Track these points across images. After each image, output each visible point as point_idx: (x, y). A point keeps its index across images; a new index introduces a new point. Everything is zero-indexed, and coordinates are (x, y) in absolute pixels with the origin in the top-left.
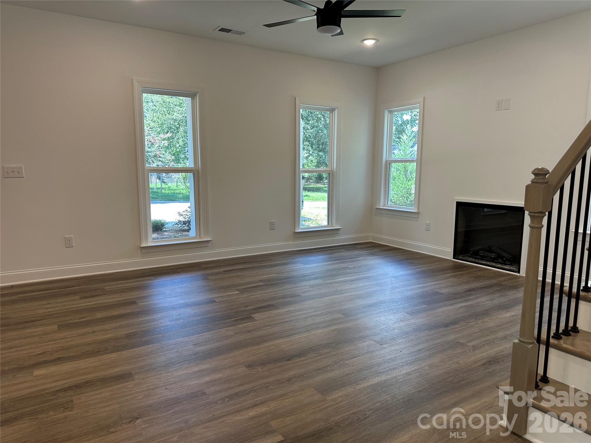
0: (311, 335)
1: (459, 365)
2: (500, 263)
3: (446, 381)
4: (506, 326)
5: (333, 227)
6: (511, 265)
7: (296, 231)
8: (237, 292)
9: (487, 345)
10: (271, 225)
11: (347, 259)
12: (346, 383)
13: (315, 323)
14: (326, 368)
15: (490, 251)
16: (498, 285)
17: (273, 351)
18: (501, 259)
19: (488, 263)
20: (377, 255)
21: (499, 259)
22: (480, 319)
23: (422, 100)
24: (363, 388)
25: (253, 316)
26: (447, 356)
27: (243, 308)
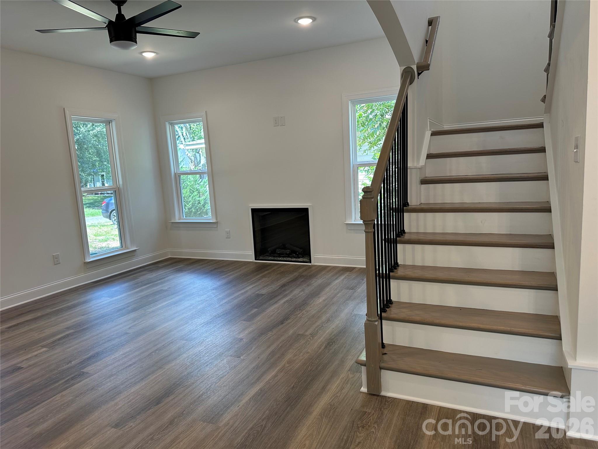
0: (166, 370)
1: (309, 354)
2: (295, 257)
3: (307, 371)
4: (324, 310)
5: (128, 249)
6: (303, 257)
7: (86, 261)
8: (44, 349)
9: (319, 330)
10: (54, 259)
11: (155, 282)
12: (228, 405)
13: (163, 357)
14: (201, 398)
15: (285, 248)
16: (300, 276)
17: (134, 400)
18: (294, 254)
19: (285, 259)
20: (185, 271)
21: (293, 254)
22: (304, 310)
23: (204, 114)
24: (245, 403)
25: (85, 370)
26: (297, 349)
27: (66, 365)
